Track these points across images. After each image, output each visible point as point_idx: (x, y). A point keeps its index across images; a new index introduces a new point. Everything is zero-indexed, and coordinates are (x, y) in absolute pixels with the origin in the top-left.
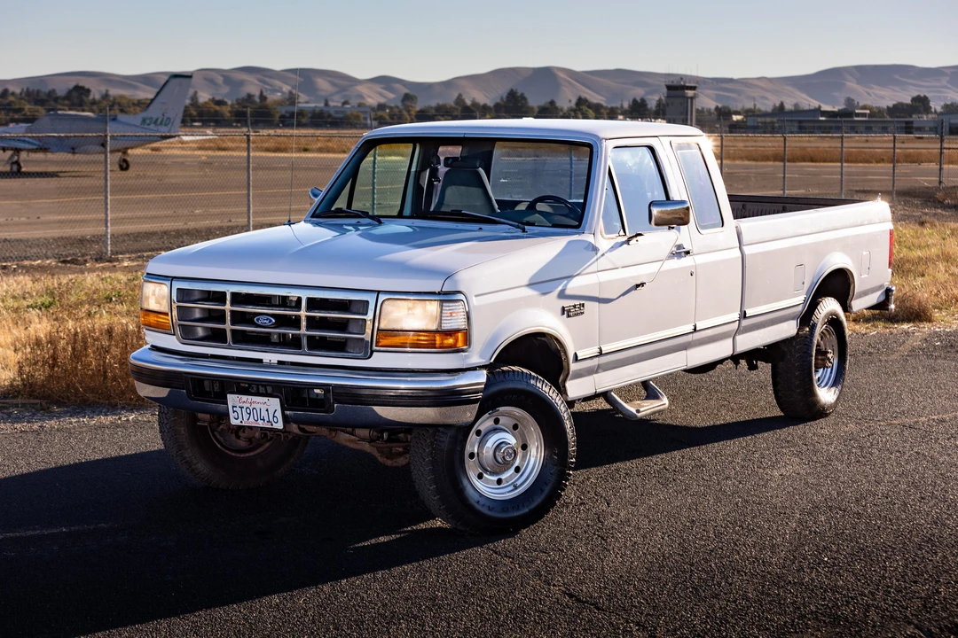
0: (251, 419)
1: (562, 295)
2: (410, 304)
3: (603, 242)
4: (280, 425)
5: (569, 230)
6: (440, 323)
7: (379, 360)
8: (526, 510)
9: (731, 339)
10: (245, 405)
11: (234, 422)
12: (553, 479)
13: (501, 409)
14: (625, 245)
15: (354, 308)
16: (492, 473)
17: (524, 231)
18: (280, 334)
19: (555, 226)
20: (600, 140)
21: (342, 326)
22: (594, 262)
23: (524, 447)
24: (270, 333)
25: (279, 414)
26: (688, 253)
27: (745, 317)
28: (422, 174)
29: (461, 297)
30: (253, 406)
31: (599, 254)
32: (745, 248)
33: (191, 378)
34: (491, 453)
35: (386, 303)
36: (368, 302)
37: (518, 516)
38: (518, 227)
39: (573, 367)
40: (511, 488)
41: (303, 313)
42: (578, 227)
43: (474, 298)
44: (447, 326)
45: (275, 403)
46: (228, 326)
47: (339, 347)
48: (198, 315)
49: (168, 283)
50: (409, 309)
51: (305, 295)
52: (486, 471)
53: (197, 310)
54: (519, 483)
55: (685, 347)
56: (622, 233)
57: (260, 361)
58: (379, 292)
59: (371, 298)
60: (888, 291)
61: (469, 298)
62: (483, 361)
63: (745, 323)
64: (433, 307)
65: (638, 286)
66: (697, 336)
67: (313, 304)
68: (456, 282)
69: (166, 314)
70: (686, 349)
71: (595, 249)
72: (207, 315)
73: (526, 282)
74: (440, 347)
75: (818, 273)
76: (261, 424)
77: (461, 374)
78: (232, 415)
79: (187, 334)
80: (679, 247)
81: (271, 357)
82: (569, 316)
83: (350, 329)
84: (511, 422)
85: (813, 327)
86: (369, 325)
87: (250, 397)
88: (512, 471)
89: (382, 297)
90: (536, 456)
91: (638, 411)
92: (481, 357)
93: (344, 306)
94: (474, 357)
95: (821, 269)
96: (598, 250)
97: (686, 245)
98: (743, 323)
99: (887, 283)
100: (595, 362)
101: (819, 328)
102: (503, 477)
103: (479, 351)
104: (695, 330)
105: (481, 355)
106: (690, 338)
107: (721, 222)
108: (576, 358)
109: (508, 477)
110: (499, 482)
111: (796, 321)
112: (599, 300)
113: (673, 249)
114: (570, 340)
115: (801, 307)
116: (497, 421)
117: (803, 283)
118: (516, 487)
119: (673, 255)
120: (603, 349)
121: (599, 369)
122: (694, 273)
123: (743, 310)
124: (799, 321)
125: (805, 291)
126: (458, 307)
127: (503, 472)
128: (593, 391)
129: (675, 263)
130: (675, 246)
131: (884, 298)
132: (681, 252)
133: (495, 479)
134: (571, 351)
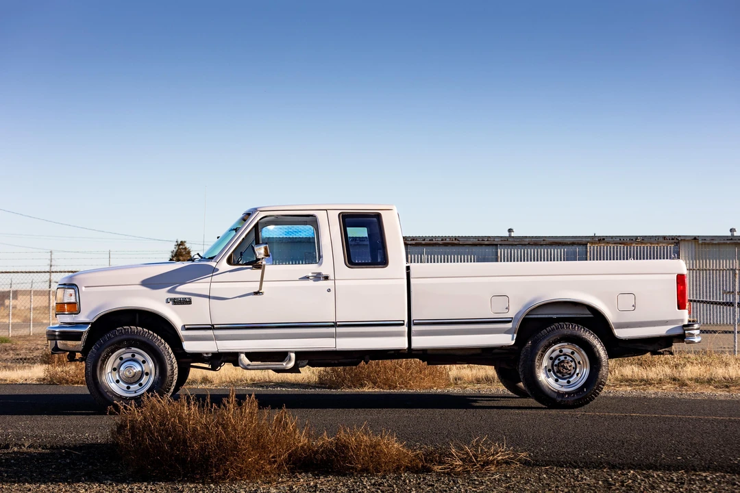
3: (224, 266)
6: (64, 299)
9: (406, 338)
13: (132, 349)
14: (248, 270)
16: (124, 382)
20: (256, 211)
22: (209, 276)
23: (147, 374)
26: (326, 278)
27: (415, 324)
39: (182, 333)
40: (134, 392)
43: (84, 288)
44: (67, 300)
54: (138, 391)
55: (332, 336)
60: (686, 327)
61: (78, 287)
62: (87, 320)
65: (256, 293)
66: (340, 330)
68: (72, 279)
70: (335, 338)
71: (215, 271)
77: (74, 325)
80: (320, 274)
82: (174, 304)
84: (142, 359)
88: (137, 384)
90: (151, 378)
94: (82, 318)
95: (535, 300)
96: (218, 270)
97: (325, 273)
98: (414, 328)
99: (682, 320)
100: (210, 333)
101: (545, 342)
102: (131, 386)
103: (86, 315)
104: (335, 325)
105: (88, 317)
106: (332, 330)
107: (384, 262)
108: (185, 328)
109: (134, 387)
110: (128, 388)
111: (511, 336)
112: (209, 297)
113: (310, 275)
114: (176, 317)
115: (509, 325)
116: (133, 356)
117: (507, 308)
118: (136, 392)
119: (307, 278)
120: (215, 326)
121: (217, 338)
122: (333, 290)
123: (412, 319)
124: (515, 335)
125: (511, 314)
126: (72, 291)
127: (132, 384)
128: (214, 350)
129: (310, 283)
130: (313, 273)
131: (680, 332)
132: (318, 277)
133: (127, 386)
134: (178, 323)
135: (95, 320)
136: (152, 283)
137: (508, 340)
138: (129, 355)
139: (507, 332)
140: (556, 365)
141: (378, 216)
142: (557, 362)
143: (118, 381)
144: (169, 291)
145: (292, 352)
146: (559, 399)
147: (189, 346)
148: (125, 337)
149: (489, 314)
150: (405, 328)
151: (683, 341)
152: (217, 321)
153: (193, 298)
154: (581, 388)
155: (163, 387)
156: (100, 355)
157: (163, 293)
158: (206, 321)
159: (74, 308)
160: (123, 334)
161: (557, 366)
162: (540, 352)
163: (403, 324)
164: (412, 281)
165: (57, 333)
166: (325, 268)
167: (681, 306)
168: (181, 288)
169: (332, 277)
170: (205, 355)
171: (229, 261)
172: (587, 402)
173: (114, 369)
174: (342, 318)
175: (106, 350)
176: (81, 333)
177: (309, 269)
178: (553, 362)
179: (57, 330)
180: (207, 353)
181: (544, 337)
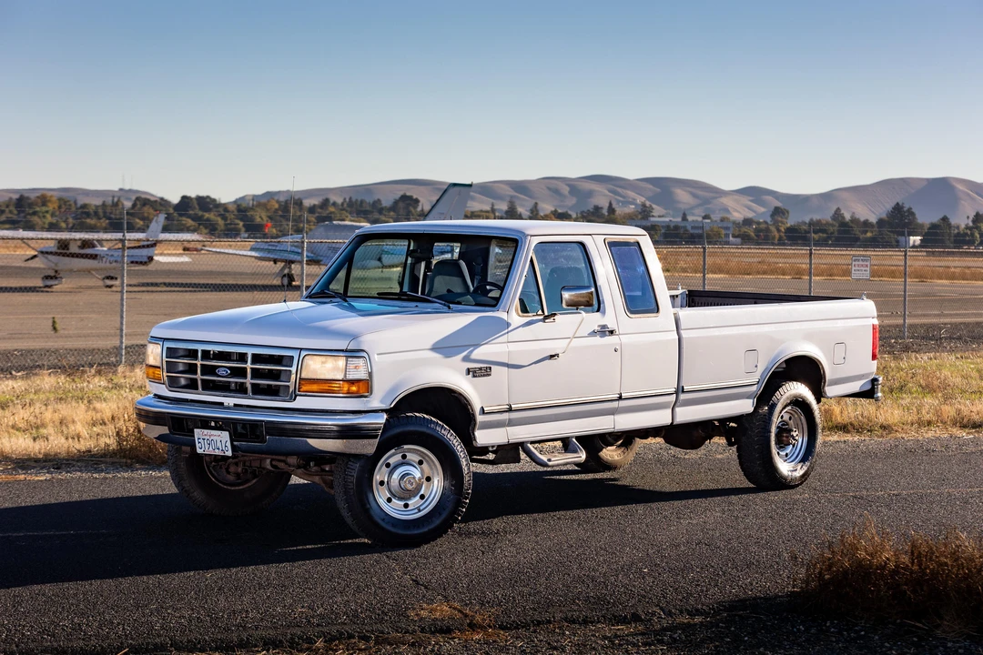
0: (211, 449)
1: (466, 359)
2: (323, 359)
3: (516, 318)
4: (229, 453)
5: (487, 308)
6: (346, 374)
7: (301, 402)
8: (426, 530)
9: (670, 410)
10: (206, 438)
11: (199, 451)
12: (450, 506)
13: (406, 447)
14: (541, 323)
15: (284, 363)
16: (400, 499)
17: (449, 308)
18: (236, 383)
19: (477, 305)
20: (525, 236)
21: (275, 375)
22: (505, 334)
23: (428, 479)
24: (230, 382)
25: (229, 444)
26: (612, 332)
27: (683, 392)
28: (417, 266)
29: (365, 354)
30: (212, 438)
31: (510, 329)
32: (682, 332)
33: (172, 417)
34: (397, 481)
35: (306, 357)
36: (293, 357)
37: (419, 534)
38: (445, 305)
39: (480, 418)
40: (416, 511)
41: (249, 365)
42: (494, 306)
43: (376, 356)
44: (351, 376)
45: (225, 436)
46: (199, 376)
47: (272, 392)
48: (181, 368)
49: (161, 343)
50: (323, 363)
51: (250, 352)
52: (395, 496)
53: (181, 365)
54: (421, 508)
55: (613, 412)
56: (540, 312)
57: (222, 404)
58: (301, 349)
59: (295, 354)
60: (874, 381)
61: (371, 355)
62: (383, 406)
63: (682, 397)
64: (341, 362)
65: (552, 356)
66: (623, 404)
67: (257, 358)
68: (360, 343)
69: (159, 368)
70: (613, 414)
71: (508, 325)
72: (187, 368)
73: (429, 346)
74: (348, 393)
75: (775, 358)
76: (217, 452)
77: (364, 415)
78: (198, 445)
79: (173, 384)
80: (604, 327)
81: (229, 401)
82: (474, 376)
83: (282, 379)
84: (416, 458)
85: (773, 407)
86: (293, 376)
87: (209, 431)
88: (418, 498)
89: (303, 353)
90: (437, 485)
91: (549, 460)
92: (382, 402)
93: (278, 360)
94: (375, 402)
95: (778, 355)
96: (510, 324)
97: (611, 326)
99: (872, 373)
100: (506, 416)
101: (780, 408)
102: (410, 502)
103: (380, 398)
104: (620, 398)
106: (617, 404)
107: (655, 305)
108: (483, 411)
109: (414, 502)
110: (406, 506)
111: (751, 401)
112: (508, 366)
113: (597, 328)
114: (476, 394)
115: (754, 388)
116: (404, 457)
117: (756, 366)
118: (420, 511)
119: (595, 333)
120: (513, 406)
121: (511, 423)
122: (619, 349)
123: (682, 385)
124: (756, 401)
125: (758, 373)
126: (361, 362)
127: (409, 499)
128: (503, 440)
129: (598, 340)
130: (599, 326)
131: (869, 387)
132: (605, 331)
133: (403, 503)
134: (477, 405)
135: (393, 405)
136: (445, 348)
137: (746, 406)
138: (399, 457)
139: (750, 397)
141: (638, 244)
143: (389, 500)
144: (464, 359)
145: (573, 437)
147: (483, 437)
150: (672, 398)
151: (872, 397)
152: (515, 399)
153: (492, 368)
157: (458, 362)
158: (505, 400)
159: (363, 387)
162: (776, 421)
163: (673, 393)
166: (608, 319)
167: (874, 355)
168: (475, 354)
169: (616, 331)
170: (491, 449)
177: (591, 320)
180: (493, 447)
181: (779, 401)
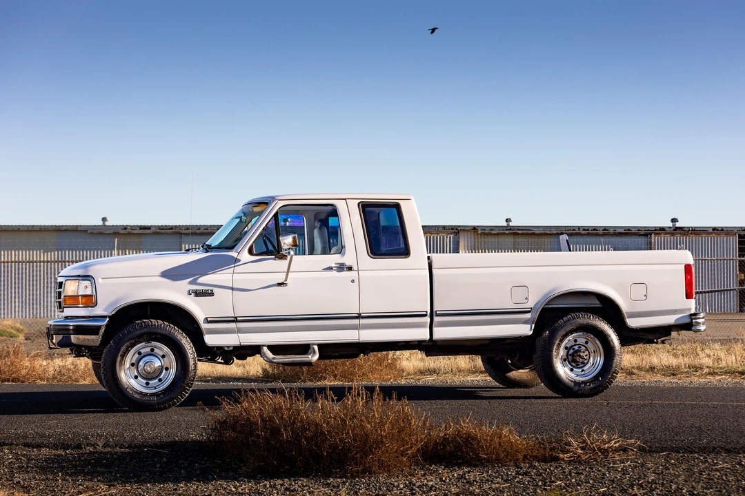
2: (71, 282)
3: (245, 256)
6: (78, 291)
9: (425, 329)
13: (152, 342)
14: (271, 260)
16: (144, 378)
20: (275, 200)
22: (230, 268)
26: (350, 269)
27: (437, 315)
29: (91, 278)
31: (238, 264)
34: (143, 365)
35: (66, 282)
39: (204, 326)
40: (153, 388)
43: (100, 280)
44: (82, 293)
52: (141, 376)
54: (158, 387)
55: (357, 327)
56: (275, 254)
60: (693, 316)
61: (95, 279)
62: (107, 314)
65: (280, 284)
66: (363, 321)
70: (359, 329)
71: (237, 261)
73: (160, 272)
75: (549, 293)
80: (343, 264)
82: (196, 296)
84: (161, 353)
88: (157, 380)
89: (65, 279)
91: (274, 358)
94: (99, 311)
95: (553, 291)
96: (240, 261)
97: (348, 264)
98: (436, 319)
99: (690, 309)
100: (233, 325)
101: (562, 332)
102: (150, 382)
103: (103, 308)
104: (359, 317)
105: (105, 310)
106: (356, 322)
107: (405, 252)
108: (207, 321)
109: (153, 382)
110: (147, 384)
111: (529, 326)
112: (232, 289)
113: (333, 265)
114: (198, 309)
115: (528, 316)
116: (152, 350)
117: (526, 299)
118: (155, 388)
119: (330, 269)
120: (238, 319)
121: (240, 331)
122: (356, 281)
123: (435, 310)
124: (533, 326)
125: (531, 304)
126: (88, 283)
127: (151, 379)
128: (236, 343)
129: (334, 273)
130: (336, 264)
131: (688, 321)
132: (341, 268)
133: (145, 381)
134: (200, 315)
135: (113, 313)
136: (172, 274)
137: (526, 330)
138: (148, 350)
139: (526, 322)
140: (570, 355)
141: (397, 206)
142: (571, 351)
143: (136, 377)
144: (191, 283)
145: (315, 344)
146: (577, 388)
147: (210, 340)
148: (145, 330)
149: (509, 305)
150: (428, 319)
151: (691, 330)
152: (240, 313)
153: (216, 290)
154: (596, 377)
155: (186, 382)
156: (120, 350)
157: (185, 285)
158: (230, 313)
159: (90, 301)
160: (143, 328)
161: (573, 355)
162: (557, 342)
163: (426, 315)
164: (434, 271)
165: (71, 328)
166: (348, 259)
167: (689, 295)
168: (202, 280)
169: (355, 267)
170: (226, 349)
171: (250, 252)
172: (602, 391)
173: (133, 365)
174: (366, 309)
175: (126, 345)
176: (100, 327)
177: (333, 259)
178: (568, 352)
179: (71, 324)
180: (228, 347)
181: (562, 327)
